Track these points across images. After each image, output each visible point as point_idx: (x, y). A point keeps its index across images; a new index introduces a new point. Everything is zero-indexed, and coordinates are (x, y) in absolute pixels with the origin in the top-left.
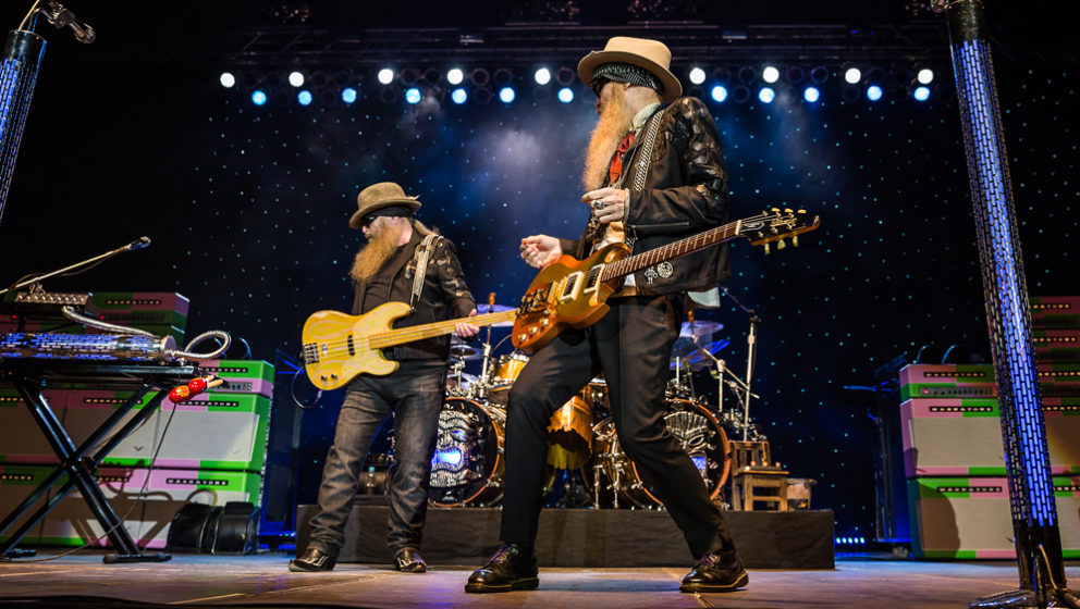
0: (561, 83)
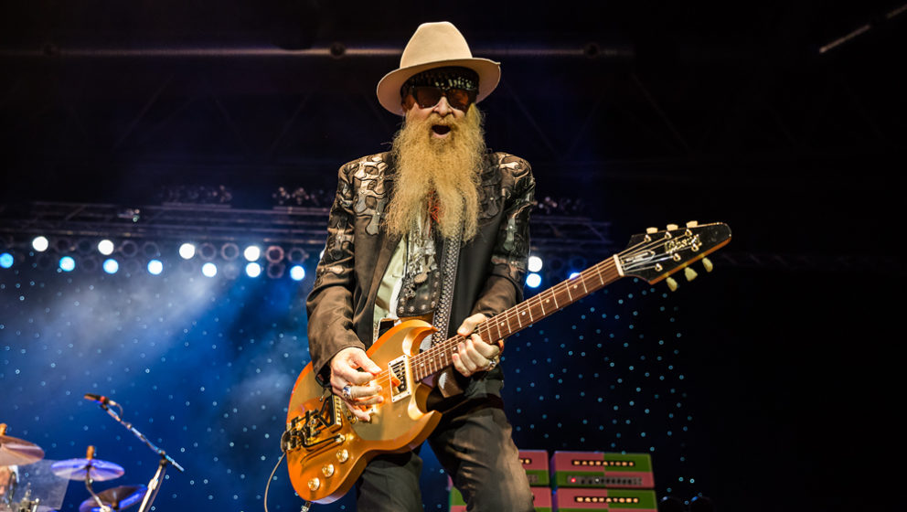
0: (204, 258)
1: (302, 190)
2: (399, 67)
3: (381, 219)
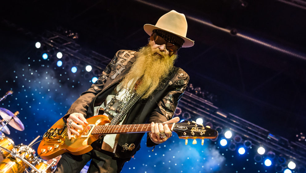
1: (200, 89)
3: (118, 74)
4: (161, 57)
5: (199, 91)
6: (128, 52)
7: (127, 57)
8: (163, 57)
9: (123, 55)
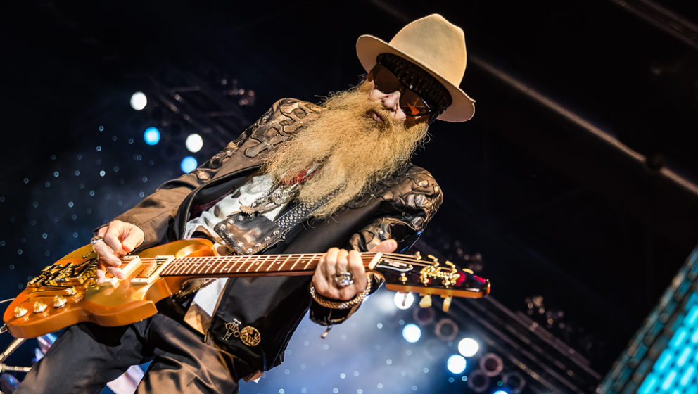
2: (388, 42)
3: (267, 149)
4: (383, 125)
5: (556, 322)
6: (306, 105)
7: (299, 115)
8: (389, 126)
9: (290, 109)
